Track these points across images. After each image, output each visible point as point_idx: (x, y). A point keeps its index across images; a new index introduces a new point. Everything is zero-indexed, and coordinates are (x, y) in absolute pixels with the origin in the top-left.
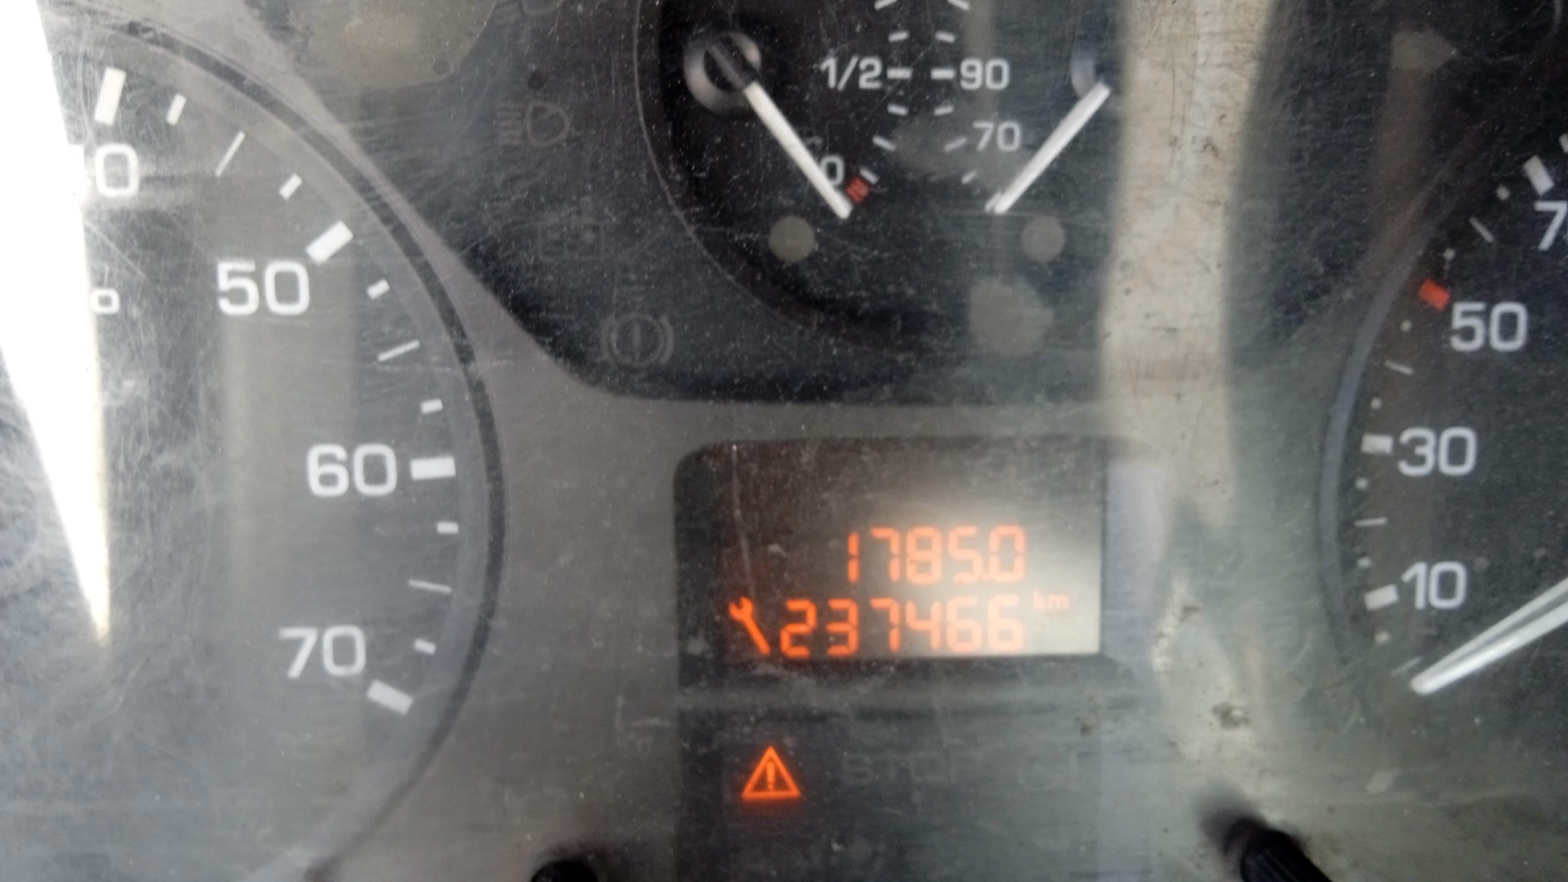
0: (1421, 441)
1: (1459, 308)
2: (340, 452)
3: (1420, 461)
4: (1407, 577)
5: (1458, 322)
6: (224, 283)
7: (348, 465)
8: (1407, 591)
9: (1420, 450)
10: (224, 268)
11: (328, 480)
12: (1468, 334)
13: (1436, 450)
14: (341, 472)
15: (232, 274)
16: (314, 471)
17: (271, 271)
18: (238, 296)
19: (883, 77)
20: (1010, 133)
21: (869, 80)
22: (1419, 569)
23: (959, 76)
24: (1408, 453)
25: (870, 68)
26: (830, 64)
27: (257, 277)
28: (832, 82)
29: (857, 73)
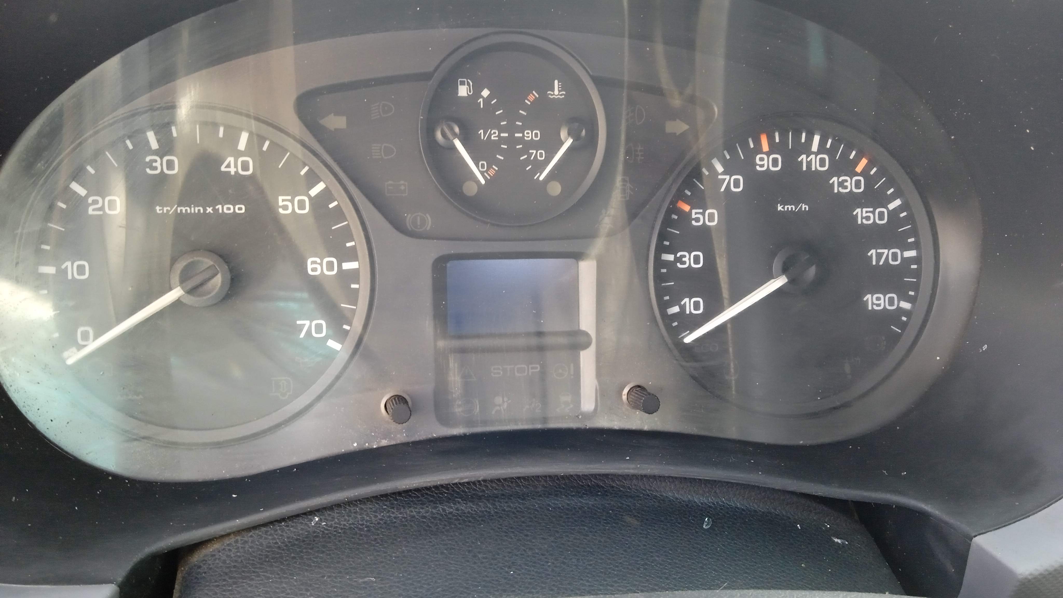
0: (685, 256)
1: (694, 211)
2: (318, 260)
3: (684, 263)
4: (682, 303)
5: (694, 216)
6: (281, 203)
7: (321, 264)
8: (683, 308)
9: (684, 259)
10: (281, 198)
11: (314, 270)
12: (697, 220)
13: (690, 259)
14: (318, 267)
15: (283, 200)
16: (310, 267)
17: (297, 199)
18: (285, 208)
19: (499, 136)
20: (541, 154)
21: (494, 137)
22: (687, 300)
23: (524, 135)
24: (679, 260)
25: (495, 133)
26: (482, 131)
27: (292, 201)
28: (482, 138)
29: (490, 135)
